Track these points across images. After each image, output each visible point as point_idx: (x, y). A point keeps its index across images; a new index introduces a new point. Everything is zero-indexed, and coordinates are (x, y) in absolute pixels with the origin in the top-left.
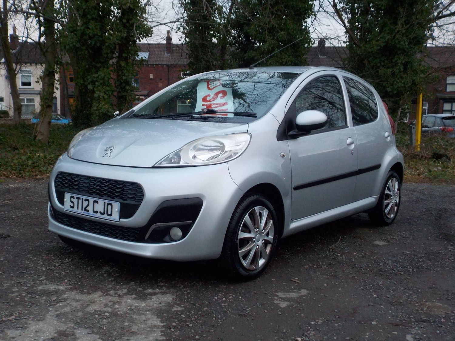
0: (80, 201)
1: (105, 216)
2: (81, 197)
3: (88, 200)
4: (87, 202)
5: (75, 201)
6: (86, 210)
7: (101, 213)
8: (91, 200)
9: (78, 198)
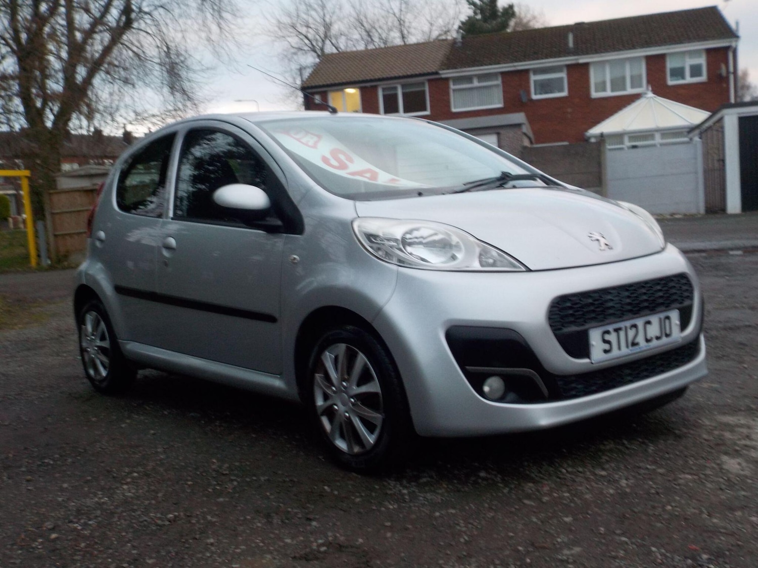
0: (622, 334)
1: (665, 340)
2: (622, 325)
3: (635, 326)
4: (634, 330)
5: (612, 337)
6: (634, 344)
7: (658, 338)
8: (640, 322)
9: (617, 330)
